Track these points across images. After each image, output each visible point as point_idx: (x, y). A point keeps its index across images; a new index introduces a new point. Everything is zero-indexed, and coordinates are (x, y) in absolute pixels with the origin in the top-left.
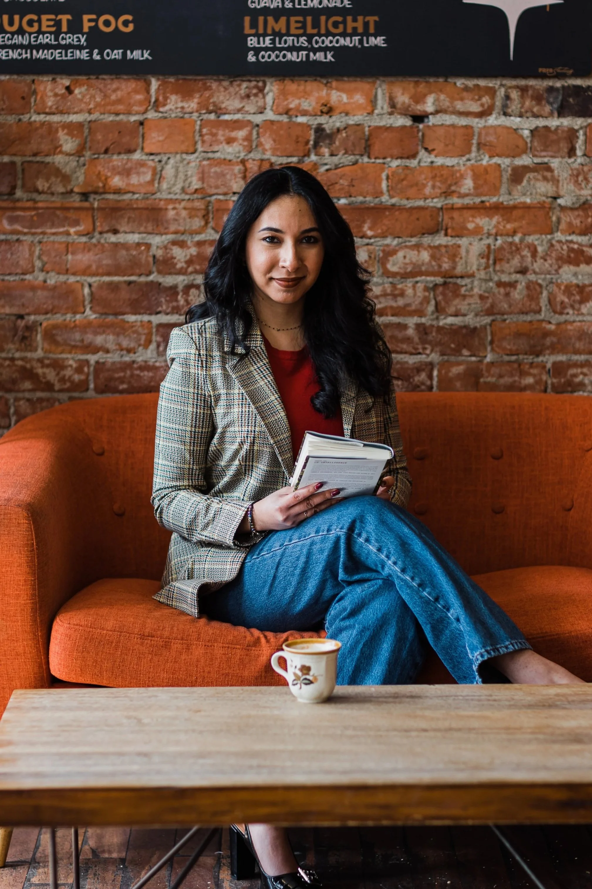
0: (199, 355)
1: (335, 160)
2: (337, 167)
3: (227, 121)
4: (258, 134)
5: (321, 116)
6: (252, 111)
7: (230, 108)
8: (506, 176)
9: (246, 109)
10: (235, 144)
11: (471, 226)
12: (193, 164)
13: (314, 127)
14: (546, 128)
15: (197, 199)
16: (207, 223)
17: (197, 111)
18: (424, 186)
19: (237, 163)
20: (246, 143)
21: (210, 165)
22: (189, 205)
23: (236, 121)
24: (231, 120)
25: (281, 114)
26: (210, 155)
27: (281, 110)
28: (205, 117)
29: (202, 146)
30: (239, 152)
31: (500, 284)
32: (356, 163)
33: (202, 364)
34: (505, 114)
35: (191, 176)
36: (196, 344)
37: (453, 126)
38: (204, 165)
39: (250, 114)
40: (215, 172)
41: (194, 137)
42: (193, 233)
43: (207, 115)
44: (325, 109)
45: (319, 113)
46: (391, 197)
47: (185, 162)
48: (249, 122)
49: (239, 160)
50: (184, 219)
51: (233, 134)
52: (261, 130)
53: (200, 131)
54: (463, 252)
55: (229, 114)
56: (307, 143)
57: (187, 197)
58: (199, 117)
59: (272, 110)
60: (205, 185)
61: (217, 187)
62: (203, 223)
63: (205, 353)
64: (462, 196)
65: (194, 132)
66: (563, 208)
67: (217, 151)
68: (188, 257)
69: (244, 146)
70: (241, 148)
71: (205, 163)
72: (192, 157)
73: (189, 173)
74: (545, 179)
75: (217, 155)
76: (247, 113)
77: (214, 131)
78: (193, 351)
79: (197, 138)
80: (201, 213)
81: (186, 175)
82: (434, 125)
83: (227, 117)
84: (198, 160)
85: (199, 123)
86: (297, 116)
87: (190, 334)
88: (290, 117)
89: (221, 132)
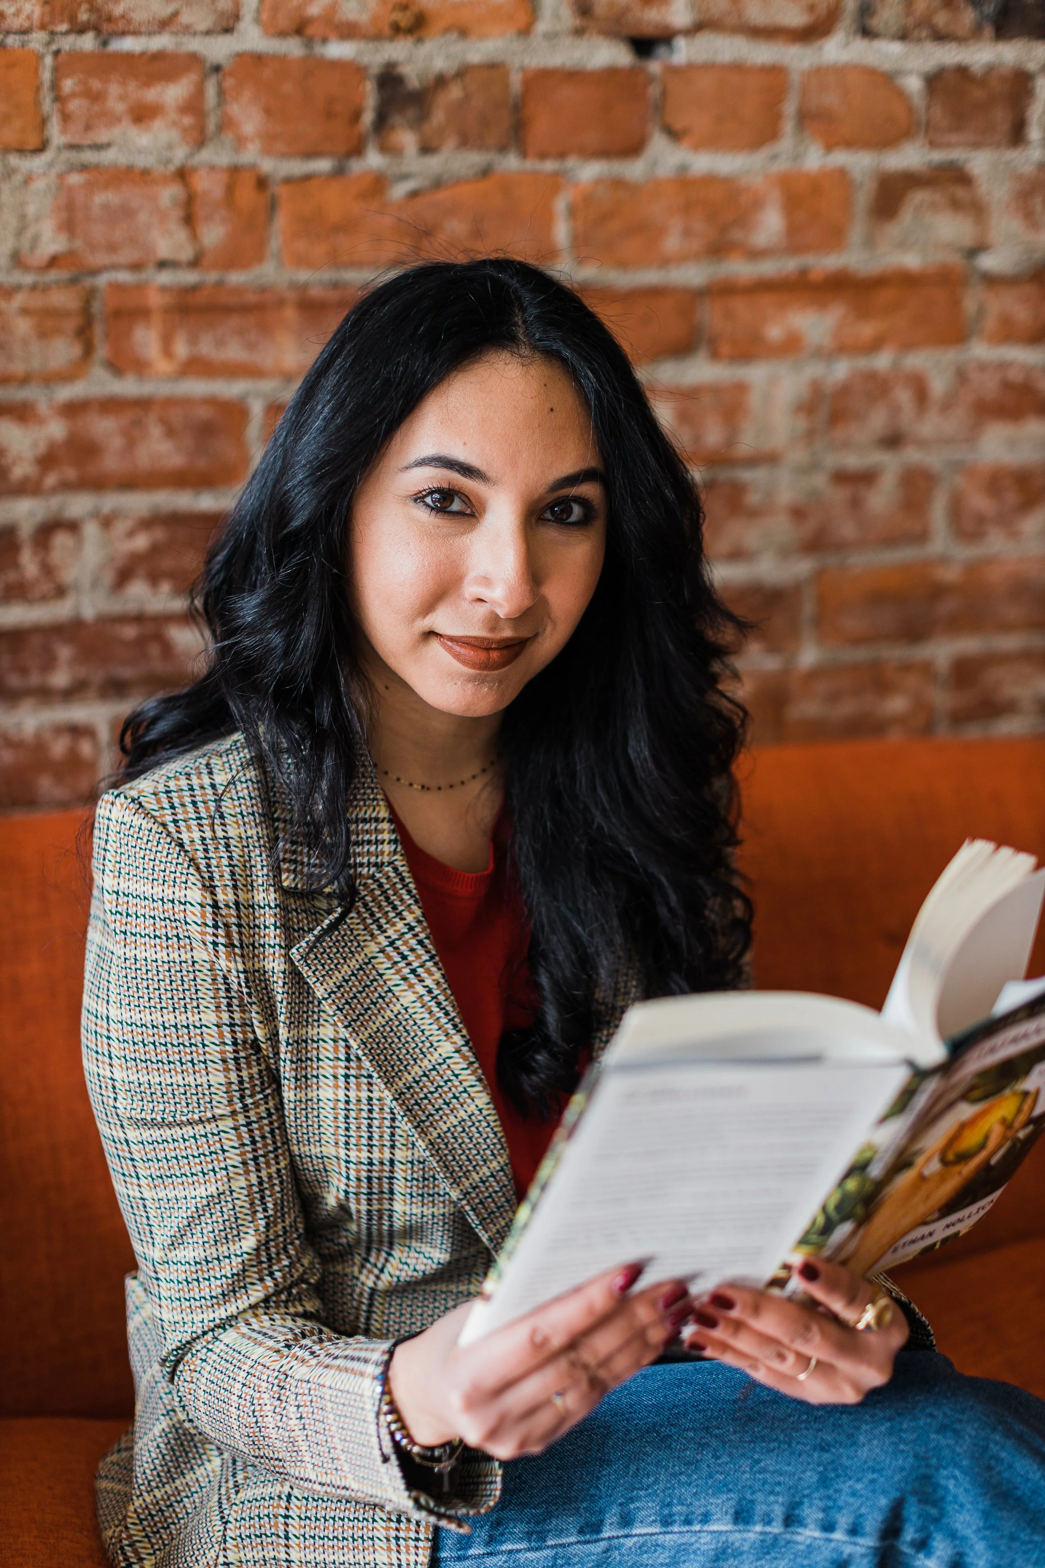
0: (215, 905)
1: (434, 164)
2: (438, 184)
3: (129, 57)
4: (221, 93)
5: (391, 39)
6: (203, 26)
7: (139, 17)
8: (863, 199)
9: (185, 18)
10: (158, 124)
11: (774, 332)
12: (40, 184)
13: (375, 70)
14: (962, 71)
15: (57, 283)
16: (88, 350)
17: (43, 27)
18: (662, 231)
19: (166, 180)
20: (187, 120)
21: (90, 187)
22: (37, 301)
23: (158, 57)
24: (143, 54)
25: (282, 34)
26: (89, 157)
27: (283, 22)
28: (67, 43)
29: (64, 131)
30: (170, 147)
31: (841, 477)
32: (486, 172)
33: (228, 935)
34: (867, 32)
35: (38, 219)
36: (198, 869)
37: (738, 68)
38: (70, 189)
39: (195, 34)
40: (106, 207)
41: (37, 103)
42: (51, 379)
43: (71, 38)
44: (404, 19)
45: (387, 31)
46: (581, 260)
47: (18, 178)
48: (194, 59)
49: (172, 168)
50: (25, 342)
51: (152, 94)
52: (229, 82)
53: (55, 86)
54: (754, 400)
55: (136, 33)
56: (356, 116)
57: (28, 279)
58: (49, 43)
59: (257, 20)
60: (79, 244)
61: (112, 248)
62: (76, 351)
63: (231, 897)
64: (755, 254)
65: (38, 89)
66: (991, 281)
67: (108, 145)
68: (42, 448)
69: (185, 131)
70: (174, 135)
71: (75, 179)
72: (37, 163)
73: (31, 210)
74: (956, 205)
75: (109, 157)
76: (187, 30)
77: (96, 84)
78: (195, 894)
79: (47, 105)
80: (72, 324)
81: (23, 217)
82: (691, 67)
83: (128, 44)
84: (54, 171)
85: (49, 60)
86: (325, 40)
87: (172, 828)
88: (309, 42)
89: (114, 90)
